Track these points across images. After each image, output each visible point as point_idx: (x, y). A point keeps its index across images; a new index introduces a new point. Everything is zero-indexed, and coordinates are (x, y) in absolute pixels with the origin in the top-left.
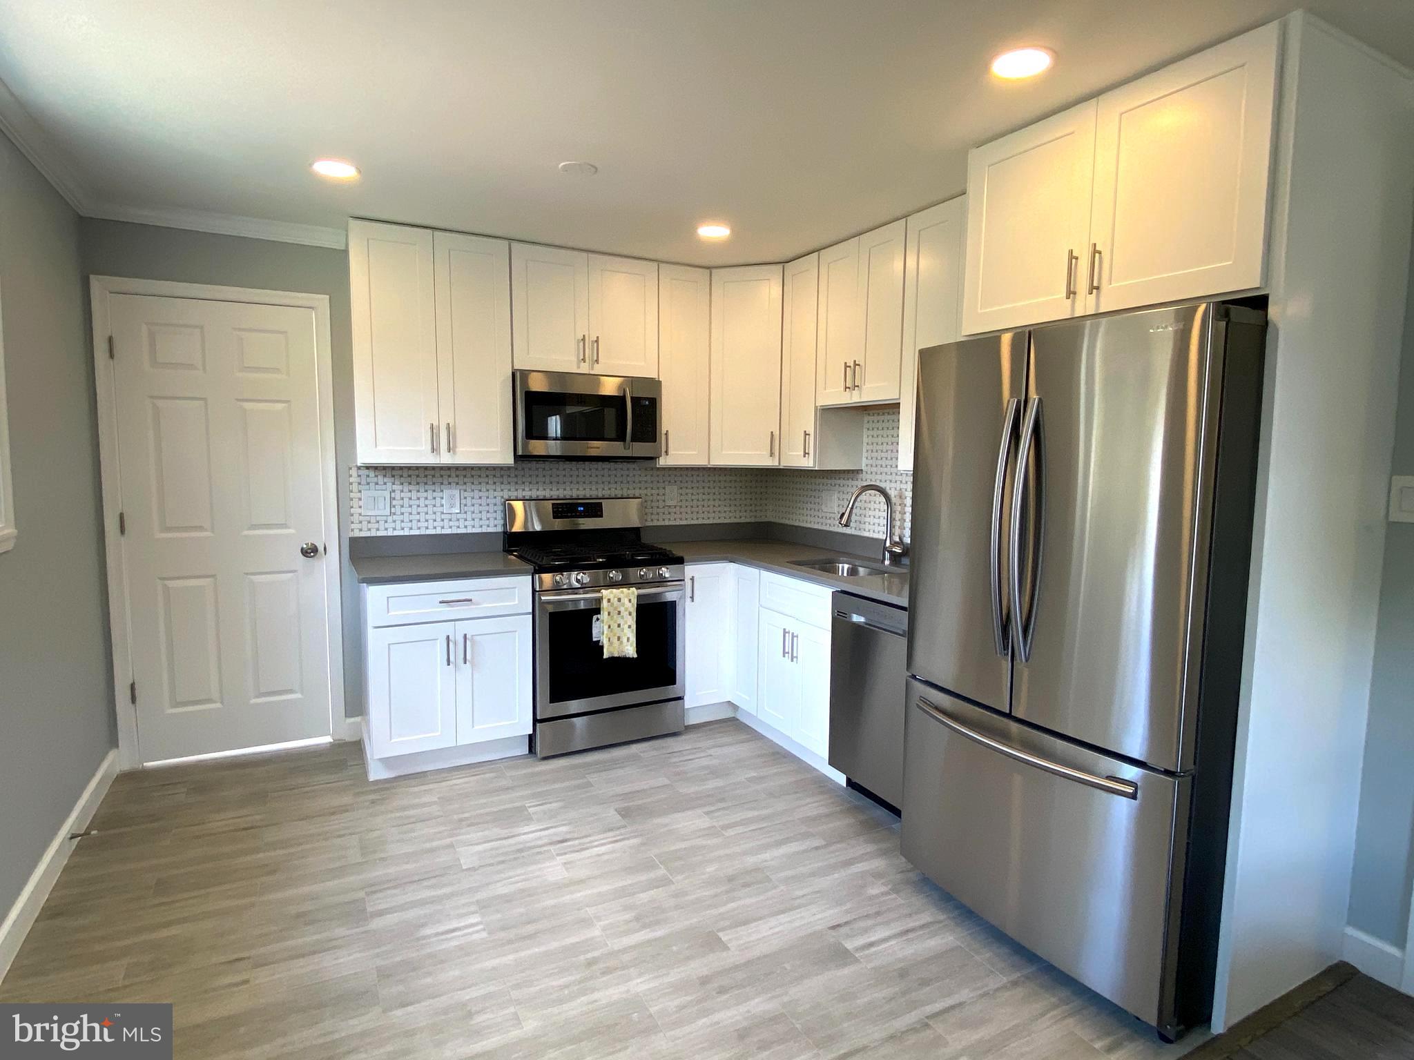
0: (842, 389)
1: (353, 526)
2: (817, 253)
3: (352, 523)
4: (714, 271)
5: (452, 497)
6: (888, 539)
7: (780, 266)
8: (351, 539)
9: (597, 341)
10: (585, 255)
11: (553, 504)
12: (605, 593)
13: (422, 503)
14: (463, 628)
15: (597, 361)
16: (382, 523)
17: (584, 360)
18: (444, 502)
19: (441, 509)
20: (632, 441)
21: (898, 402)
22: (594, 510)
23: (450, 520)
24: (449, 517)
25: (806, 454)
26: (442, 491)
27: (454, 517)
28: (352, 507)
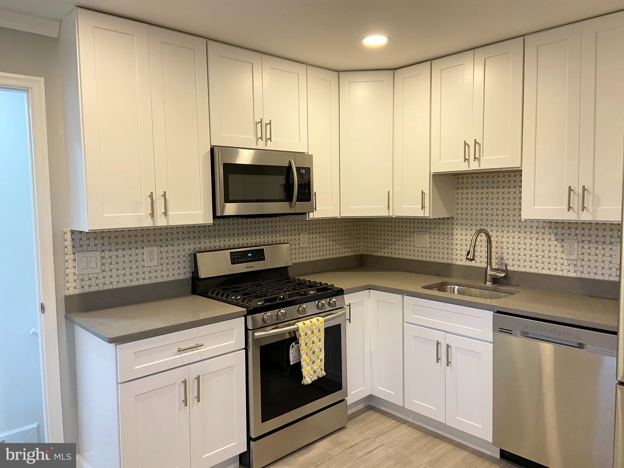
0: (463, 160)
1: (68, 285)
2: (429, 62)
3: (68, 282)
4: (341, 73)
5: (151, 253)
6: (489, 267)
7: (392, 72)
8: (66, 297)
9: (270, 123)
10: (260, 55)
11: (231, 253)
12: (300, 324)
13: (127, 259)
14: (195, 370)
15: (270, 139)
16: (93, 280)
17: (261, 138)
18: (145, 257)
19: (142, 263)
20: (297, 201)
21: (521, 169)
22: (259, 255)
23: (150, 272)
24: (149, 269)
25: (423, 207)
26: (143, 248)
27: (153, 270)
28: (67, 268)
